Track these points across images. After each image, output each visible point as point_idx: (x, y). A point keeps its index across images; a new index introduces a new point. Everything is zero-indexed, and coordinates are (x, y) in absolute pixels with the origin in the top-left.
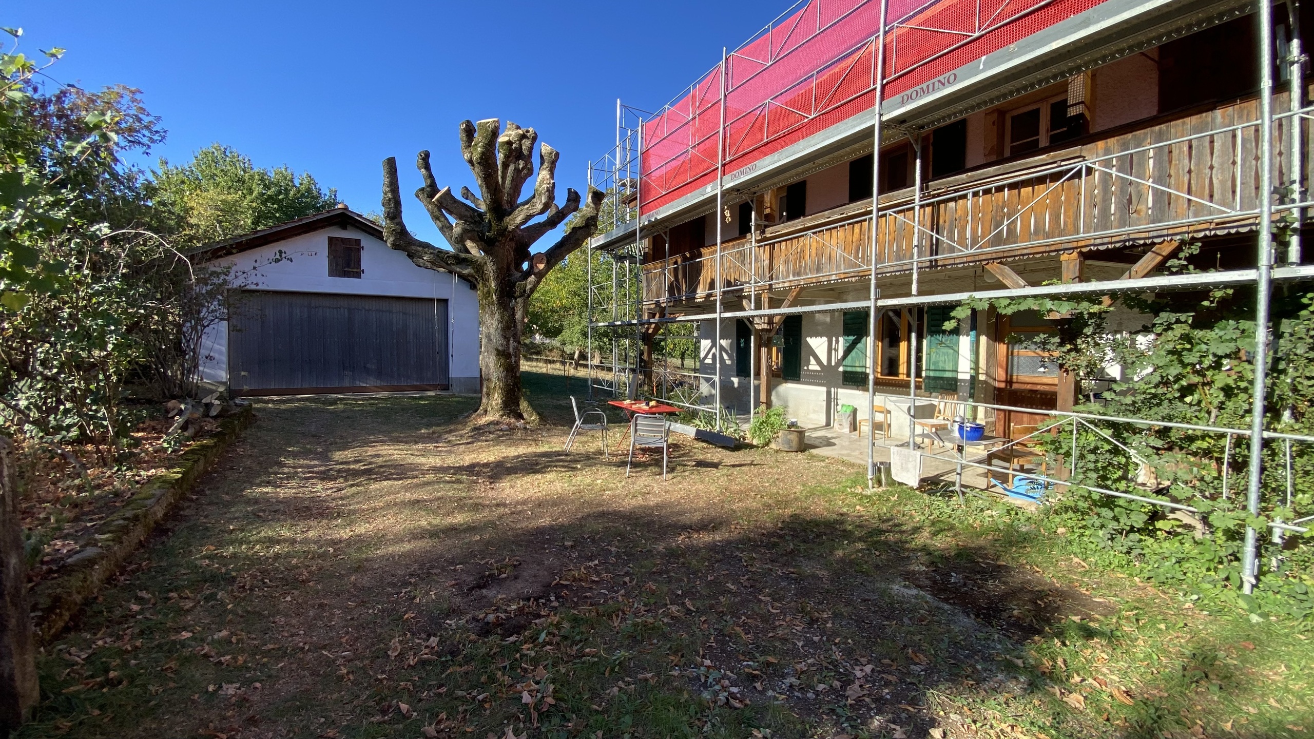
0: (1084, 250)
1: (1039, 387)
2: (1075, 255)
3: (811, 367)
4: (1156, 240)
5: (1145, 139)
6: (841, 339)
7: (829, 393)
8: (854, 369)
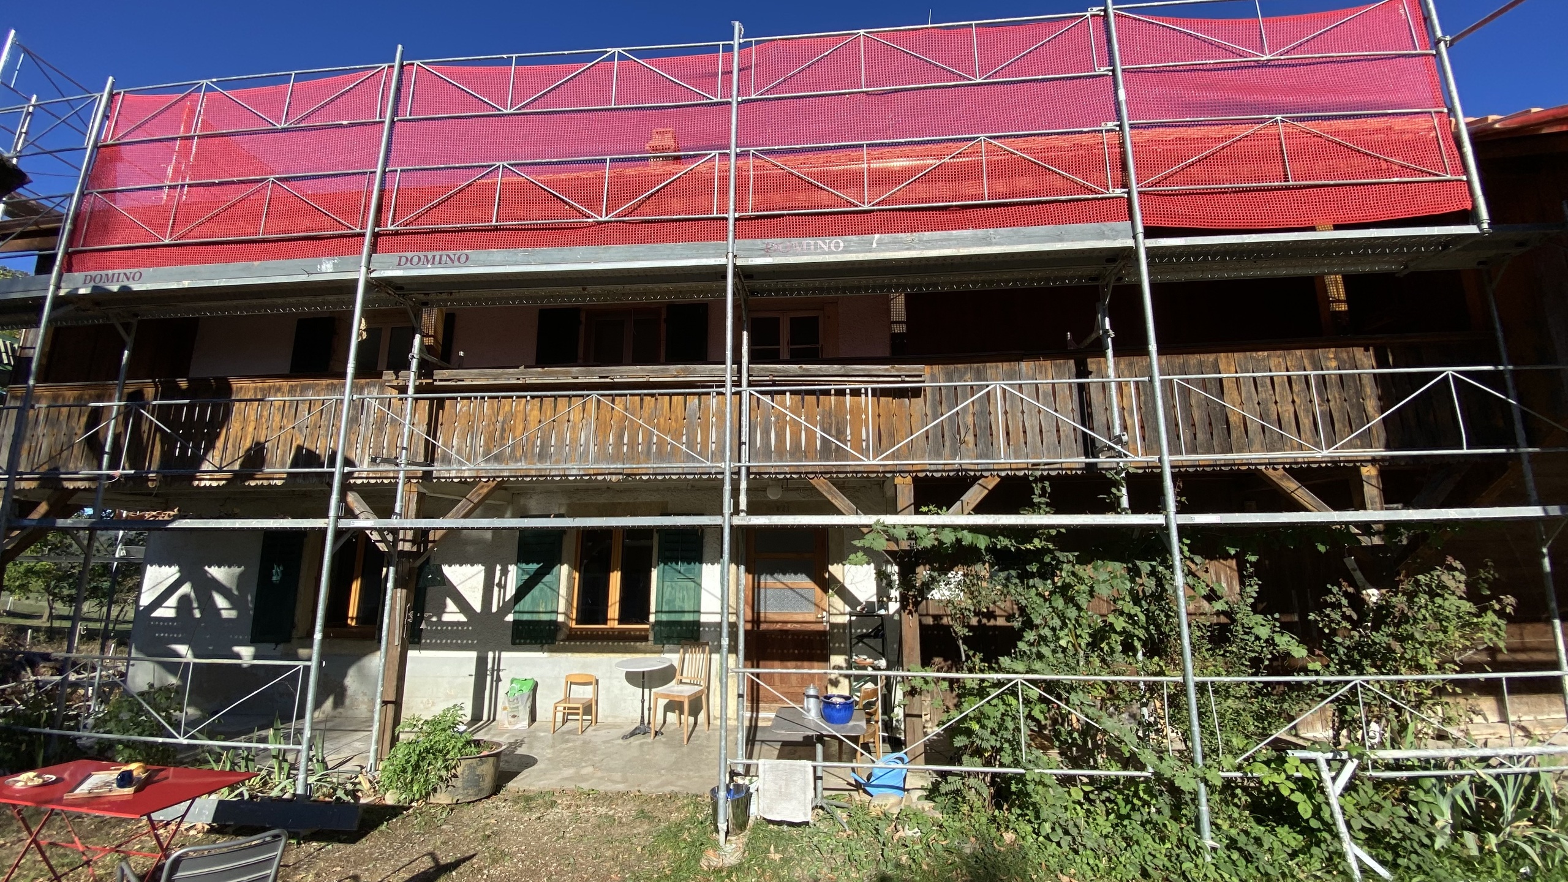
0: (921, 475)
1: (789, 626)
2: (909, 479)
3: (446, 618)
4: (985, 474)
5: (965, 373)
6: (513, 569)
7: (481, 662)
8: (535, 617)
